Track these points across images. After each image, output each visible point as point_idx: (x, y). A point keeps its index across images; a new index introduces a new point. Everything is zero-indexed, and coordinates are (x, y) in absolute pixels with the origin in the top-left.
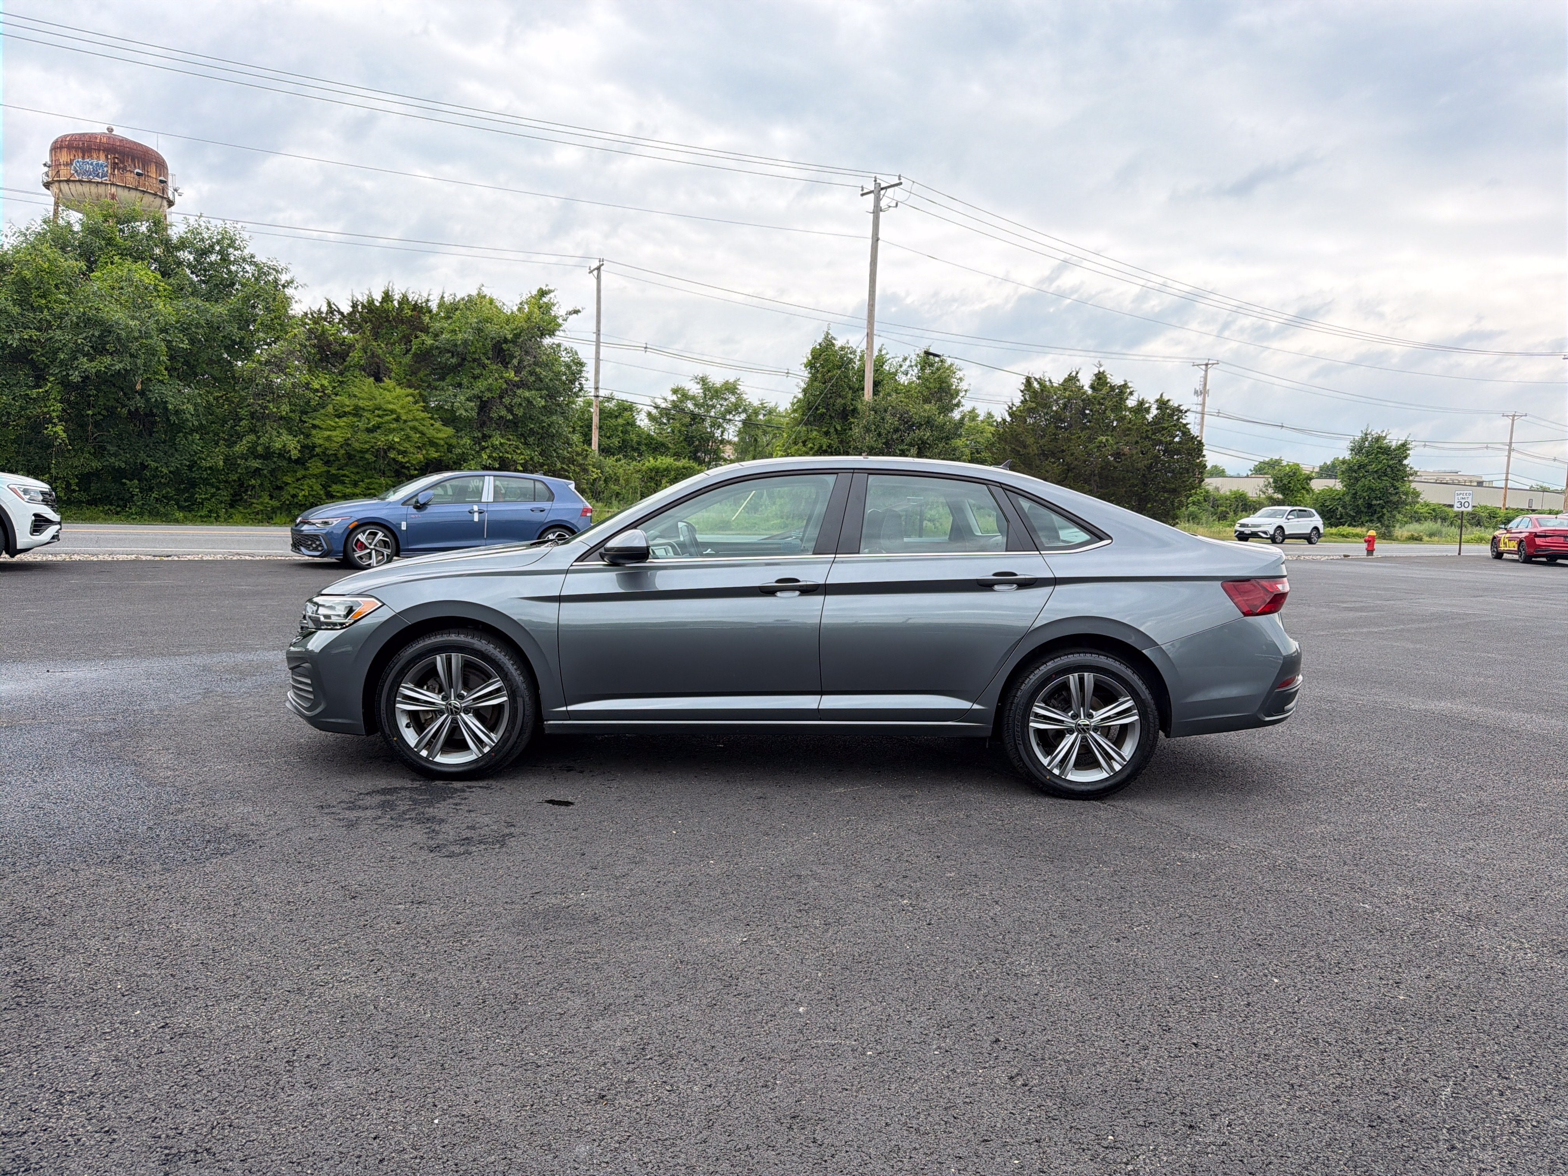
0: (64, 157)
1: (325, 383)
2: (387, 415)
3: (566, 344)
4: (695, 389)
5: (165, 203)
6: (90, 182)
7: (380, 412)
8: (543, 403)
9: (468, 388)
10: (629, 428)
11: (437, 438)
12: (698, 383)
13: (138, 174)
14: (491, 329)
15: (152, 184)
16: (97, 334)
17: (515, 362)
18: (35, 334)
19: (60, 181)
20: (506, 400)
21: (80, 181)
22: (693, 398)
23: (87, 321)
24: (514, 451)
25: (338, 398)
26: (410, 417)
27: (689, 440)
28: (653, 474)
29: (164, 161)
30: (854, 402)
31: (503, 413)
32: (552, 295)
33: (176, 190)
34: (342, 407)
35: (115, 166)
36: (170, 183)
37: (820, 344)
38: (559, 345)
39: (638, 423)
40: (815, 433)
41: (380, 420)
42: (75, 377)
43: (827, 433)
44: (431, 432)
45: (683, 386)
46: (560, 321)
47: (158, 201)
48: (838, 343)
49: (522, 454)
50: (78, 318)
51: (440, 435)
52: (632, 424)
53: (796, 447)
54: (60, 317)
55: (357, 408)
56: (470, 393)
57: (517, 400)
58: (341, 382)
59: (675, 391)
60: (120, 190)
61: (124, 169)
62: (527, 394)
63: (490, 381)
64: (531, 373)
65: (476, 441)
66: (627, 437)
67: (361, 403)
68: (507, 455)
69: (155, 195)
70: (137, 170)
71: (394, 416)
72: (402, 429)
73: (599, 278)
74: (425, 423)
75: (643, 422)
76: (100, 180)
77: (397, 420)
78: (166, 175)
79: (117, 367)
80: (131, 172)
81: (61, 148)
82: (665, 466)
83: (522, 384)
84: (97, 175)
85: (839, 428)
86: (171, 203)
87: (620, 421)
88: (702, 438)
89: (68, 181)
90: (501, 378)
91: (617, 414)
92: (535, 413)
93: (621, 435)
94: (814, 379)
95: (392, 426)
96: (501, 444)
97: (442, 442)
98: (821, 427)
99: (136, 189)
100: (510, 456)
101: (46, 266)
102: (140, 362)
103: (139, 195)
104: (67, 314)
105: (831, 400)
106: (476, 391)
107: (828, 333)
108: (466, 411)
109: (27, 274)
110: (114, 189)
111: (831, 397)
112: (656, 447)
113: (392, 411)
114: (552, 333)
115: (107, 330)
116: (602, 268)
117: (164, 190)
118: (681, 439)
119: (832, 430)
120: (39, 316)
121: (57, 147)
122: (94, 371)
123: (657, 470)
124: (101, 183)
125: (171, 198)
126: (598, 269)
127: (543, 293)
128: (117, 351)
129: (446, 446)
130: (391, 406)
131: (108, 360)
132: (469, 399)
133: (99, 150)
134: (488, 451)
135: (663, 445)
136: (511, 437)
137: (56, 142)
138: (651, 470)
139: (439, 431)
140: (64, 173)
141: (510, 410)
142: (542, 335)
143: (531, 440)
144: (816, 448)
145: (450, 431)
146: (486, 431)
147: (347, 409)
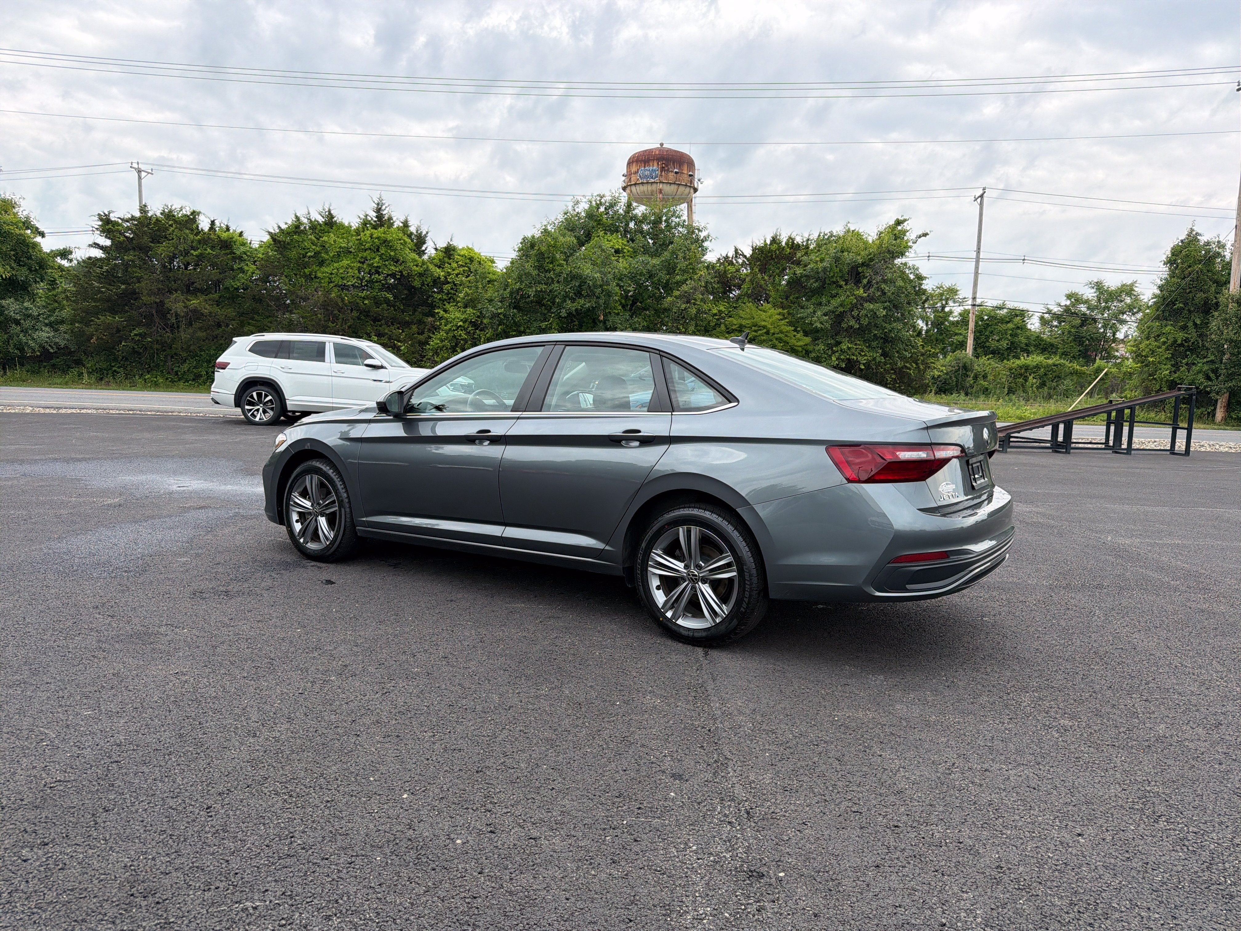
0: (634, 169)
1: (722, 308)
2: (760, 330)
3: (910, 264)
4: (1090, 294)
5: (692, 191)
6: (647, 183)
7: (756, 328)
8: (884, 313)
9: (826, 305)
10: (1019, 331)
11: (796, 346)
12: (1093, 288)
13: (676, 173)
14: (848, 257)
15: (685, 179)
16: (577, 285)
17: (865, 281)
18: (544, 286)
19: (631, 185)
20: (855, 313)
21: (642, 183)
22: (1086, 302)
23: (573, 277)
24: (859, 354)
25: (730, 319)
26: (777, 330)
27: (1078, 339)
28: (1023, 371)
29: (693, 161)
30: (1218, 296)
31: (852, 323)
32: (905, 224)
33: (699, 180)
34: (732, 326)
35: (663, 169)
36: (696, 177)
37: (1182, 241)
38: (905, 264)
39: (1029, 326)
40: (1169, 327)
41: (755, 334)
42: (564, 313)
43: (1184, 328)
44: (793, 342)
45: (1077, 291)
46: (910, 244)
47: (688, 189)
48: (1203, 239)
49: (865, 355)
50: (567, 275)
51: (800, 344)
52: (1022, 327)
53: (1148, 342)
54: (559, 275)
55: (741, 326)
56: (826, 309)
57: (863, 312)
58: (735, 308)
59: (1069, 297)
60: (665, 185)
61: (668, 170)
62: (872, 306)
63: (843, 298)
64: (878, 289)
65: (830, 346)
66: (1016, 340)
67: (744, 322)
68: (853, 357)
69: (686, 185)
70: (676, 170)
71: (765, 330)
72: (771, 340)
73: (981, 204)
74: (789, 335)
75: (1034, 325)
76: (653, 181)
77: (767, 333)
78: (694, 171)
79: (587, 306)
80: (672, 172)
81: (633, 162)
82: (1035, 364)
83: (871, 299)
84: (652, 178)
85: (1198, 322)
86: (696, 190)
87: (1010, 325)
88: (1092, 338)
89: (635, 184)
90: (853, 295)
91: (1007, 319)
92: (879, 321)
93: (1010, 338)
94: (1172, 275)
95: (763, 338)
96: (849, 348)
97: (800, 349)
98: (1177, 321)
99: (674, 184)
100: (855, 358)
101: (552, 243)
102: (601, 302)
103: (676, 187)
104: (562, 273)
105: (1190, 295)
106: (831, 308)
107: (1192, 230)
108: (821, 323)
109: (543, 249)
110: (661, 186)
111: (1190, 292)
112: (1045, 348)
113: (764, 327)
114: (902, 254)
115: (582, 280)
116: (985, 195)
117: (691, 182)
118: (1070, 339)
119: (1190, 324)
120: (548, 275)
121: (630, 163)
122: (574, 309)
123: (1027, 368)
124: (654, 182)
125: (696, 186)
126: (982, 196)
127: (899, 223)
128: (588, 295)
129: (804, 352)
130: (763, 323)
131: (582, 301)
132: (825, 315)
133: (654, 160)
134: (837, 354)
135: (1052, 345)
136: (858, 342)
137: (630, 159)
138: (1021, 367)
139: (799, 340)
140: (634, 179)
141: (858, 319)
142: (894, 258)
143: (874, 344)
144: (1169, 342)
145: (808, 340)
146: (838, 338)
147: (734, 327)
